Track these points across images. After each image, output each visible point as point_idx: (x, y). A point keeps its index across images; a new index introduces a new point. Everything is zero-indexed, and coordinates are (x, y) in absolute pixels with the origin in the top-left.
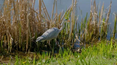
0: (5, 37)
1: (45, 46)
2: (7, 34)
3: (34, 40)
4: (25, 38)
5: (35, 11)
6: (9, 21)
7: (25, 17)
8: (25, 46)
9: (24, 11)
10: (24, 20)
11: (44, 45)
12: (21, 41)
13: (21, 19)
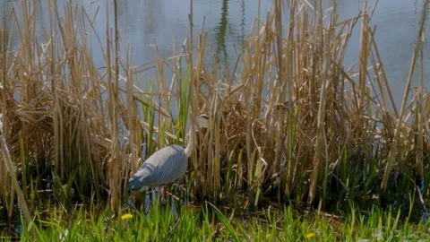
0: (240, 156)
1: (374, 196)
2: (248, 147)
3: (335, 172)
4: (307, 162)
5: (345, 75)
6: (258, 102)
7: (313, 92)
8: (305, 192)
9: (308, 70)
10: (309, 100)
11: (371, 194)
12: (292, 172)
13: (297, 99)
